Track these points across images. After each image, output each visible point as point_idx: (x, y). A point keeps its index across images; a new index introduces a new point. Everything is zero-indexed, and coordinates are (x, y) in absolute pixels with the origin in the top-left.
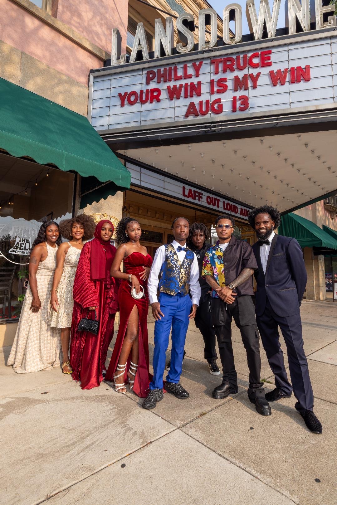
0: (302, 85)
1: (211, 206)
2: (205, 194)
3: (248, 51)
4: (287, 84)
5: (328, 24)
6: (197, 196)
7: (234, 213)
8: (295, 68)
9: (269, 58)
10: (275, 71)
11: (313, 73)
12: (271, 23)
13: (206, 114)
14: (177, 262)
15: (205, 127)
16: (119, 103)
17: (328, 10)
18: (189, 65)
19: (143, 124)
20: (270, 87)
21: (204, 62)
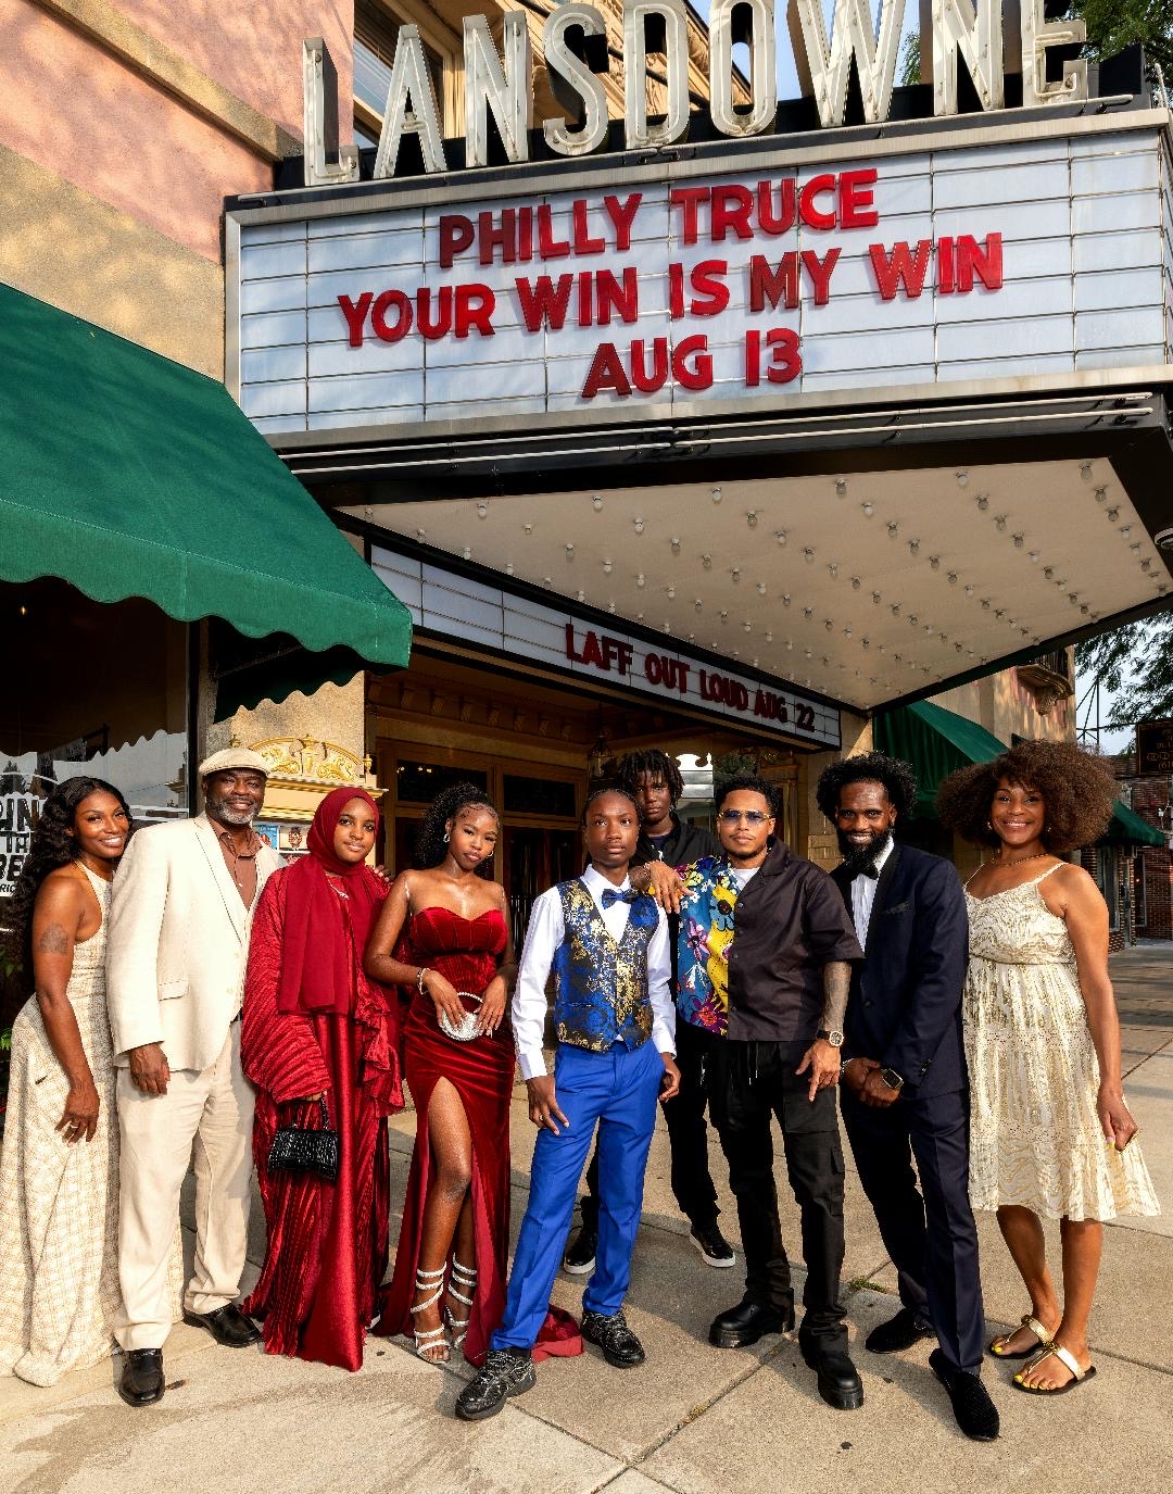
0: (976, 301)
1: (660, 689)
2: (641, 649)
3: (798, 168)
4: (926, 295)
5: (1063, 89)
6: (613, 655)
7: (735, 708)
8: (955, 240)
9: (867, 199)
10: (888, 247)
11: (1013, 262)
12: (876, 67)
13: (656, 390)
14: (602, 944)
15: (655, 437)
16: (341, 330)
17: (1062, 36)
18: (592, 203)
19: (432, 415)
20: (871, 302)
21: (646, 197)
